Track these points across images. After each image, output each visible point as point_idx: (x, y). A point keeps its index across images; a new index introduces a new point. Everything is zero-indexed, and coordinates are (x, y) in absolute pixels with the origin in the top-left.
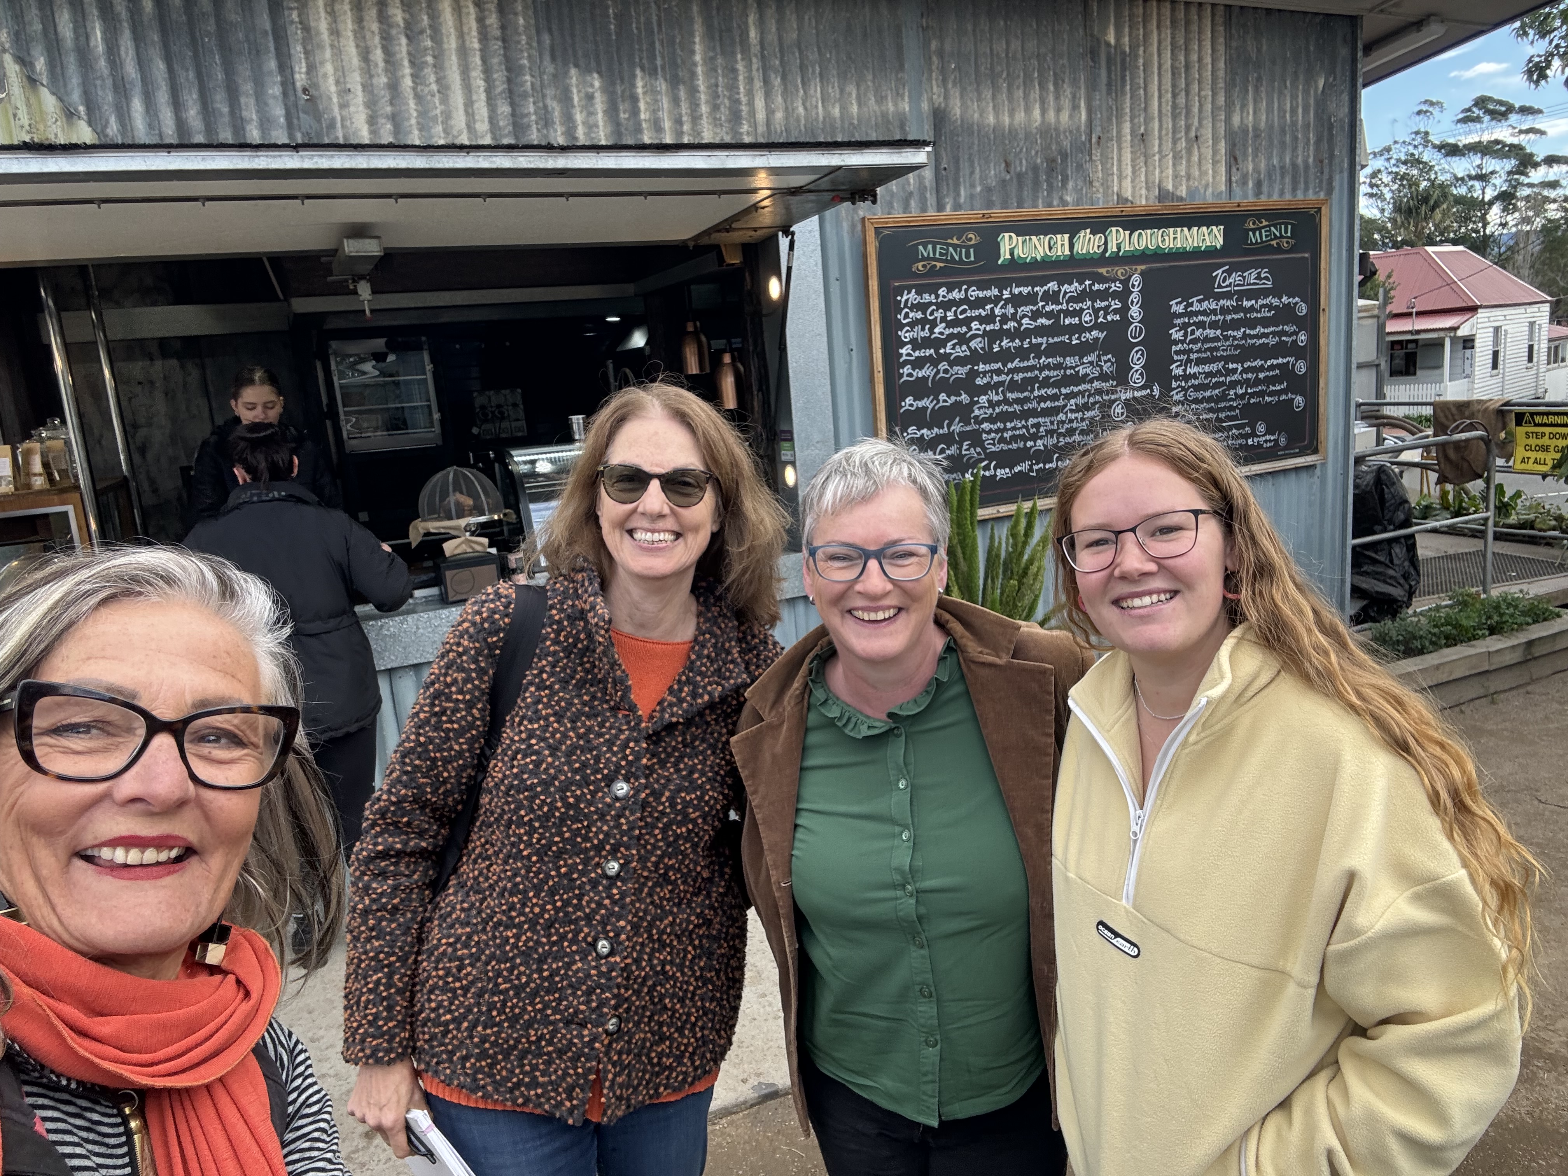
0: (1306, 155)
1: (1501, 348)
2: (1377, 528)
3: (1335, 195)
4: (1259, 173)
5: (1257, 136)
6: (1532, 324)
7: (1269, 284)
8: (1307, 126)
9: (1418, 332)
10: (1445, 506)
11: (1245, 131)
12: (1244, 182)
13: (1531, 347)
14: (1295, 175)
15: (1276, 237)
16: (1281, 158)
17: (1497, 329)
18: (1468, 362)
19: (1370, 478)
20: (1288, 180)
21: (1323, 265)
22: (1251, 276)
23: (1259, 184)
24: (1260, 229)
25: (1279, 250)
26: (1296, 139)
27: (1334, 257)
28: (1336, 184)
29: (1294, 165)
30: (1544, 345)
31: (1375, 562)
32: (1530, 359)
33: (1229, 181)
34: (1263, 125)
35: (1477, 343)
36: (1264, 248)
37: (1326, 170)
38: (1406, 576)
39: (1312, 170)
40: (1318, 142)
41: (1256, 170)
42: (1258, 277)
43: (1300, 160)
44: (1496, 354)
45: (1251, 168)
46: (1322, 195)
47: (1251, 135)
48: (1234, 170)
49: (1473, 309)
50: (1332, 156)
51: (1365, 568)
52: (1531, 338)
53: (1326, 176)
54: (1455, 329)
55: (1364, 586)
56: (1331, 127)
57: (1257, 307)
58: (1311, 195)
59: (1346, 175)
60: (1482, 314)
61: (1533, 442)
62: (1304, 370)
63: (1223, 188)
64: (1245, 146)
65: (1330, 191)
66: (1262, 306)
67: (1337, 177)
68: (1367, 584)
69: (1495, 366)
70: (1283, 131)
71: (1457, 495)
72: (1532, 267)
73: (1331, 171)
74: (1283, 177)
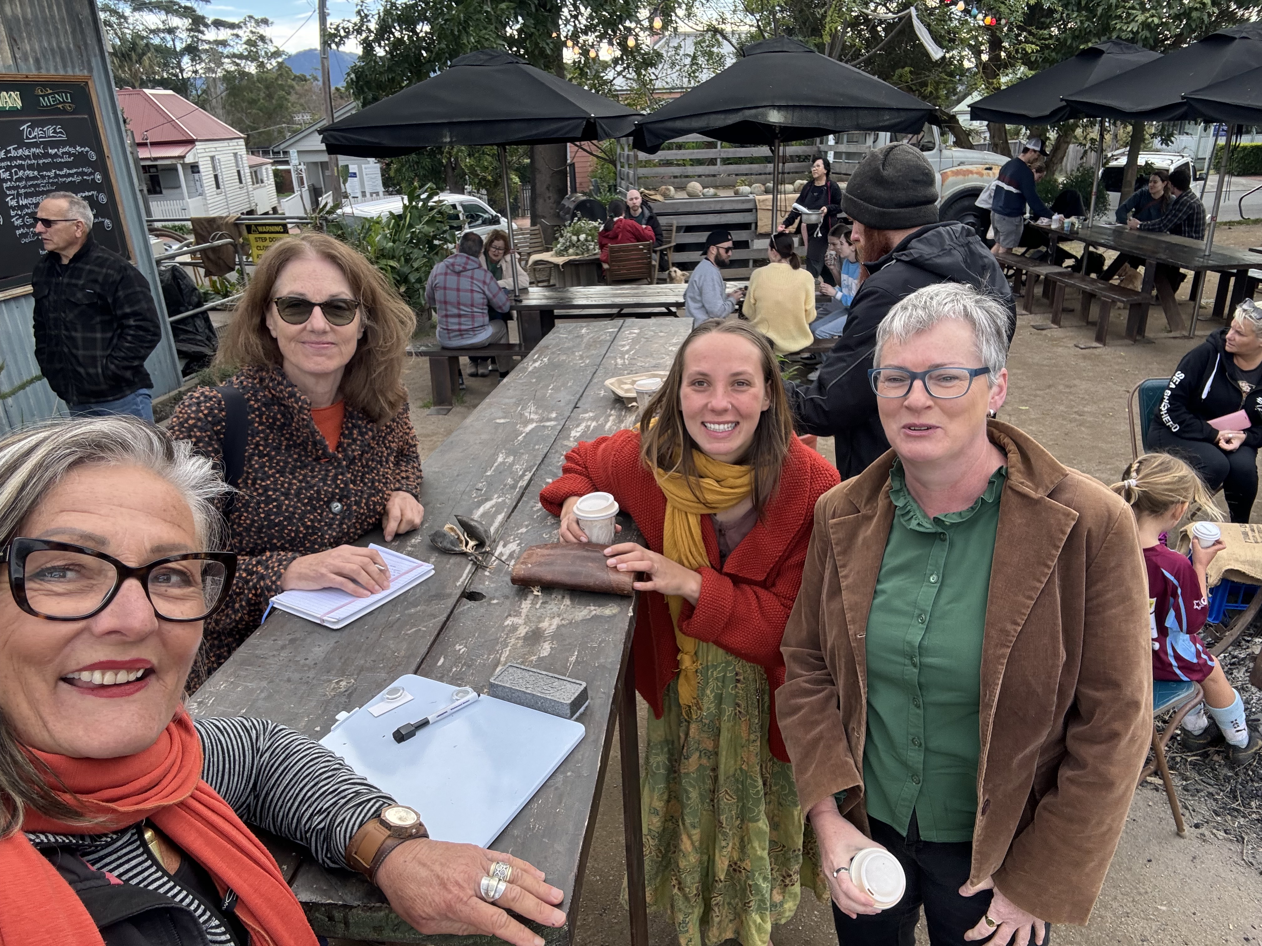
0: (67, 42)
1: (218, 172)
2: (182, 309)
3: (95, 73)
4: (35, 52)
5: (27, 24)
6: (235, 155)
7: (64, 137)
8: (62, 20)
9: (156, 159)
10: (217, 292)
11: (17, 20)
12: (26, 59)
13: (239, 172)
14: (63, 56)
15: (60, 103)
16: (50, 43)
17: (212, 158)
18: (198, 183)
19: (168, 275)
20: (58, 59)
21: (99, 124)
22: (50, 130)
23: (37, 61)
24: (47, 95)
25: (64, 112)
26: (56, 28)
27: (105, 118)
28: (94, 64)
29: (60, 48)
30: (247, 170)
31: (187, 332)
32: (241, 182)
33: (14, 57)
34: (29, 16)
35: (202, 169)
36: (53, 110)
37: (84, 54)
38: (209, 339)
39: (74, 54)
40: (74, 32)
41: (33, 50)
42: (55, 132)
43: (64, 45)
44: (216, 177)
45: (28, 48)
46: (86, 73)
47: (22, 23)
48: (16, 49)
49: (191, 142)
50: (86, 44)
51: (182, 337)
52: (237, 166)
53: (85, 59)
54: (183, 157)
55: (184, 349)
56: (80, 23)
57: (60, 153)
58: (78, 72)
59: (99, 58)
60: (199, 146)
61: (261, 244)
62: (105, 200)
63: (11, 62)
64: (19, 30)
65: (91, 70)
66: (63, 153)
67: (93, 61)
68: (186, 347)
69: (218, 187)
70: (46, 22)
71: (222, 284)
72: (224, 107)
73: (88, 56)
74: (54, 57)
